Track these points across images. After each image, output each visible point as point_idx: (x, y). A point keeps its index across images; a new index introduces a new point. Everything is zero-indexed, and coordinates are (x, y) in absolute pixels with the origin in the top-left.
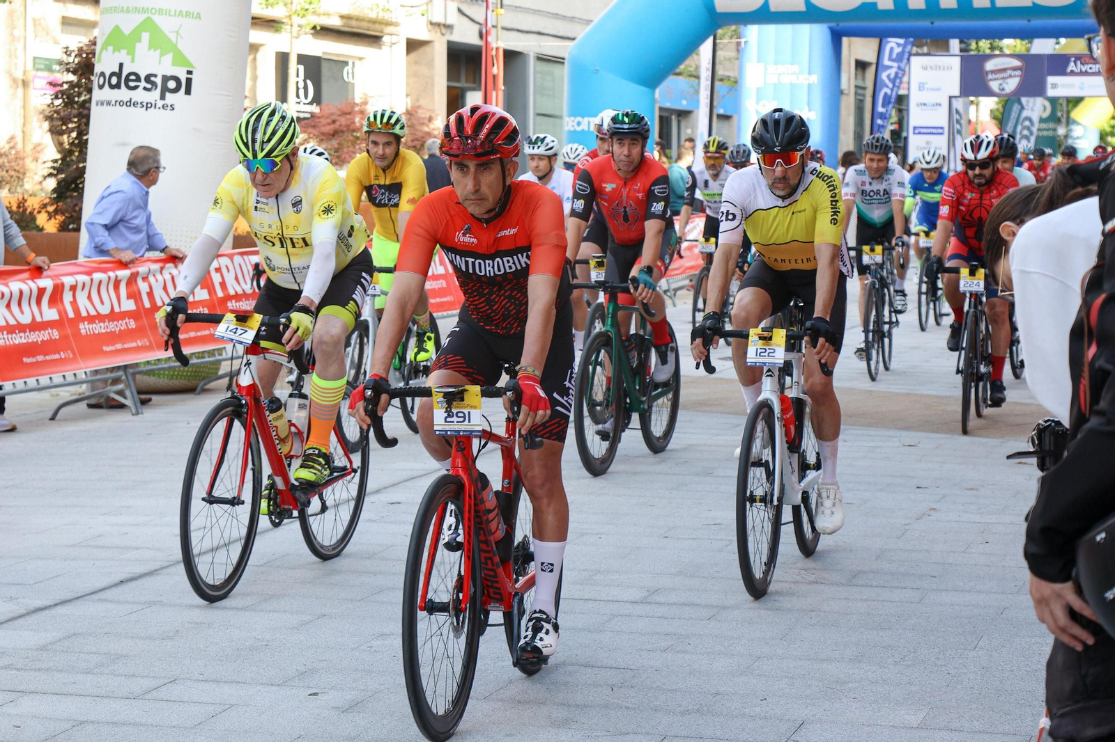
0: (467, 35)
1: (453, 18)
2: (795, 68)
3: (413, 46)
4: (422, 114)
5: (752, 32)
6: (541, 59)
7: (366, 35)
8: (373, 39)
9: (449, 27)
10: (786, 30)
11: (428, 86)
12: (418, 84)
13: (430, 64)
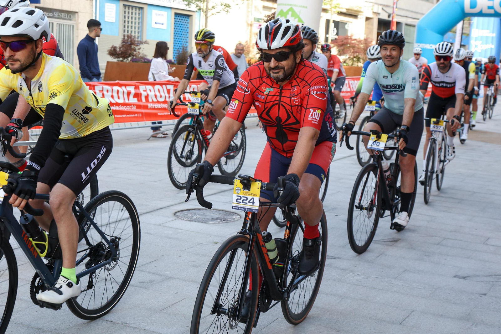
0: (384, 17)
1: (380, 11)
2: (489, 31)
3: (367, 19)
4: (369, 40)
5: (475, 20)
6: (407, 25)
7: (353, 15)
8: (355, 16)
9: (379, 14)
10: (486, 19)
11: (371, 32)
12: (368, 31)
13: (372, 25)
